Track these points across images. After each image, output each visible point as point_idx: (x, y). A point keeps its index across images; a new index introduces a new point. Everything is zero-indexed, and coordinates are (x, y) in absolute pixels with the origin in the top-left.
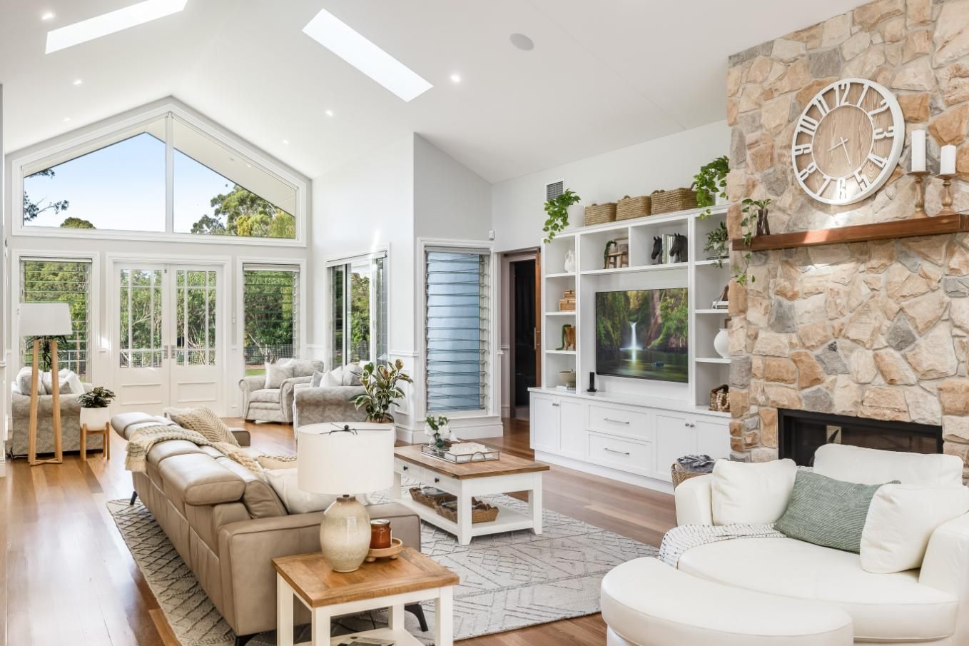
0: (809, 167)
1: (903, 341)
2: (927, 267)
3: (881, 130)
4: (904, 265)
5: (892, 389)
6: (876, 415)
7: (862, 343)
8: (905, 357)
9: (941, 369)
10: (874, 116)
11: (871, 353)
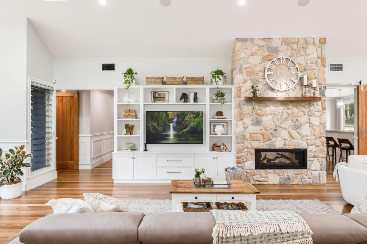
0: (272, 78)
1: (297, 128)
2: (304, 109)
3: (295, 73)
4: (297, 108)
5: (293, 141)
6: (290, 148)
7: (285, 129)
8: (298, 132)
9: (307, 134)
10: (293, 68)
11: (287, 131)
